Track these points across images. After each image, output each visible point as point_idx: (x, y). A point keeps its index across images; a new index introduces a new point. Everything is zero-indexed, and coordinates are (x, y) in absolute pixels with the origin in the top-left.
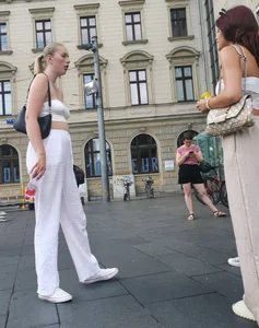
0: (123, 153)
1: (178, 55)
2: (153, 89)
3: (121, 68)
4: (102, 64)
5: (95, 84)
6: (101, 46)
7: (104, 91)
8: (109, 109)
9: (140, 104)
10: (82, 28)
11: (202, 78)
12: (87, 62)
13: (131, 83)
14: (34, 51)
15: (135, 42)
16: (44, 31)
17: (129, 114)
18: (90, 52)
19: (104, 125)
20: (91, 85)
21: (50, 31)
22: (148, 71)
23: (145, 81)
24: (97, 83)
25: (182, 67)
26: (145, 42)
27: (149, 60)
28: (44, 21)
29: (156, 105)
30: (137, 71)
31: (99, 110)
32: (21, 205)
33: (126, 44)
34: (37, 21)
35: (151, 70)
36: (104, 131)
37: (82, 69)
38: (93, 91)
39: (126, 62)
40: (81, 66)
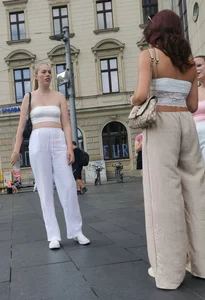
0: (95, 140)
2: (124, 77)
3: (92, 57)
4: (74, 54)
5: (66, 74)
6: (73, 35)
7: (76, 80)
8: (81, 98)
9: (111, 93)
10: (54, 18)
12: (59, 53)
13: (102, 71)
14: (9, 43)
15: (106, 30)
16: (18, 23)
17: (101, 102)
18: (62, 42)
19: (76, 114)
20: (63, 75)
21: (23, 22)
22: (119, 58)
23: (116, 70)
24: (69, 72)
26: (116, 30)
27: (120, 48)
28: (17, 13)
29: (127, 93)
30: (108, 60)
31: (71, 99)
33: (97, 32)
34: (11, 14)
35: (122, 58)
36: (76, 119)
37: (55, 59)
38: (65, 81)
39: (97, 51)
40: (53, 56)
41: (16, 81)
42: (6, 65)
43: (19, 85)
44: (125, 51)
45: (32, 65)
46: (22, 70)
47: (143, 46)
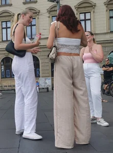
1: (111, 3)
12: (53, 9)
14: (24, 3)
18: (55, 3)
22: (92, 13)
23: (90, 19)
27: (93, 6)
30: (85, 13)
35: (94, 12)
37: (51, 13)
39: (78, 8)
40: (50, 11)
43: (29, 28)
44: (96, 8)
45: (37, 17)
47: (107, 4)
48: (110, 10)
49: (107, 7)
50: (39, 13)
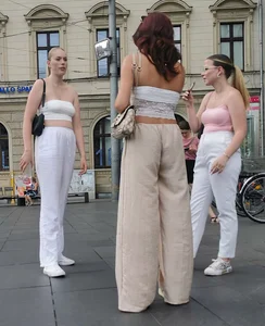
1: (224, 7)
4: (122, 16)
5: (108, 44)
7: (122, 52)
11: (257, 40)
12: (100, 13)
20: (104, 45)
24: (112, 42)
25: (231, 24)
27: (186, 12)
31: (113, 79)
32: (9, 199)
35: (188, 26)
37: (95, 21)
38: (106, 54)
41: (39, 49)
42: (26, 25)
44: (193, 17)
46: (48, 33)
47: (217, 10)
48: (222, 24)
49: (215, 16)
50: (67, 19)
